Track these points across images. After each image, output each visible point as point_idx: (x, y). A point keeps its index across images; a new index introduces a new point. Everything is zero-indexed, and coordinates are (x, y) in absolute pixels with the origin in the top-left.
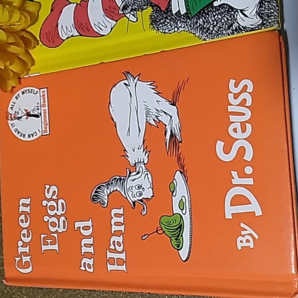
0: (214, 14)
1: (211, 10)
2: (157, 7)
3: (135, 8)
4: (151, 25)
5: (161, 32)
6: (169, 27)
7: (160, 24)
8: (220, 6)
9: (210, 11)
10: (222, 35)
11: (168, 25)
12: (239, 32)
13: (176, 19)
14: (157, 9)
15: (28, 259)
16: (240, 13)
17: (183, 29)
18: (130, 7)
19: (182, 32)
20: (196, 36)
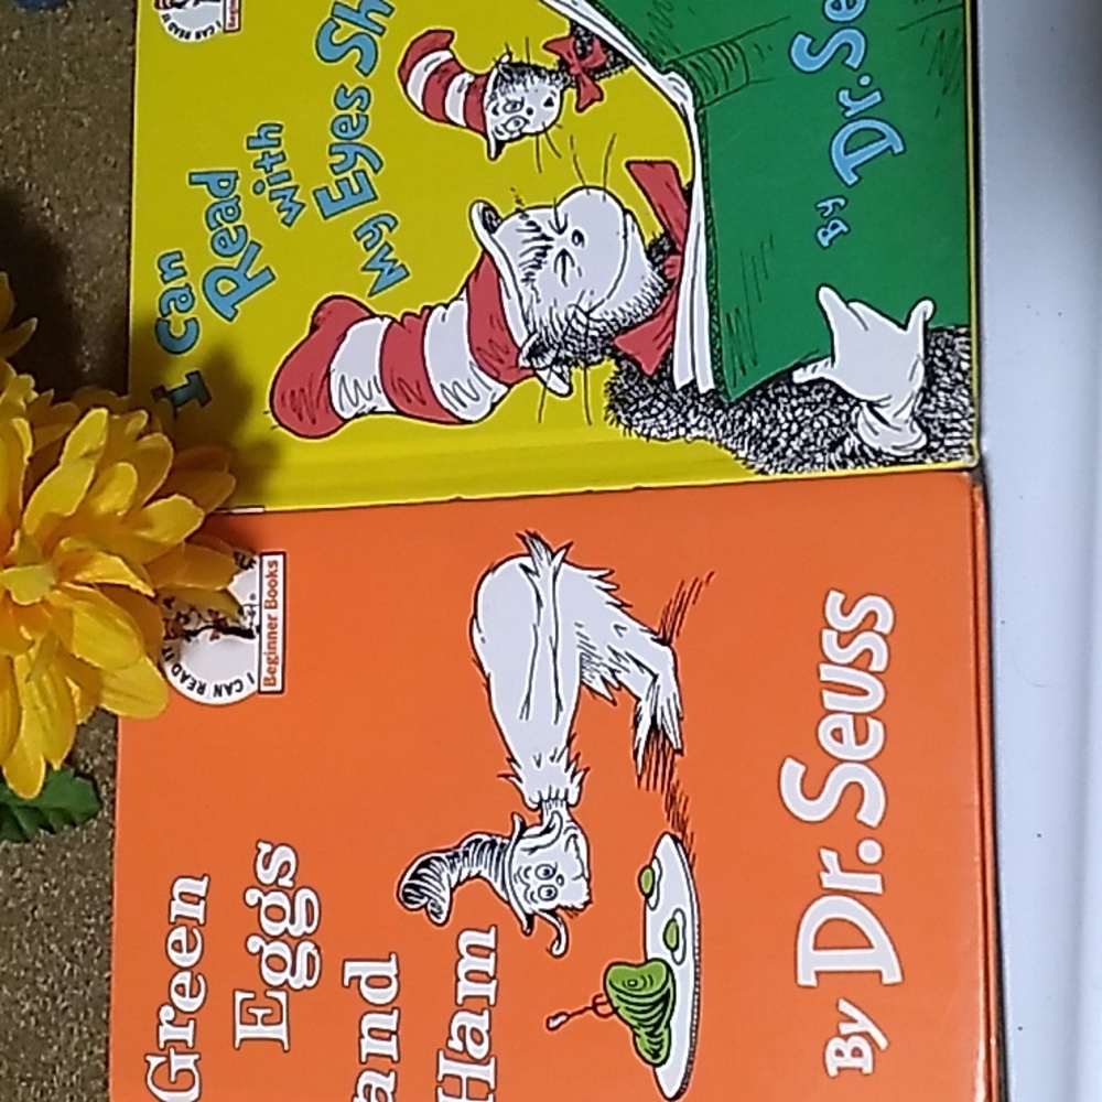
0: (794, 403)
1: (787, 391)
2: (630, 364)
3: (566, 356)
4: (611, 412)
5: (639, 435)
6: (664, 422)
7: (637, 410)
8: (811, 383)
9: (783, 394)
10: (812, 466)
11: (661, 416)
12: (860, 463)
13: (685, 403)
14: (629, 368)
15: (188, 1062)
16: (866, 410)
17: (701, 433)
18: (552, 353)
19: (697, 441)
20: (737, 458)
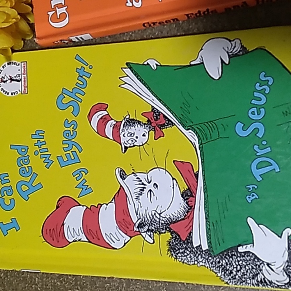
0: (239, 259)
1: (236, 254)
2: (176, 235)
3: (152, 229)
4: (169, 252)
5: (179, 261)
6: (189, 259)
7: (179, 253)
8: (245, 253)
9: (234, 255)
10: (246, 284)
11: (188, 256)
12: (264, 285)
13: (197, 253)
14: (176, 236)
16: (266, 266)
17: (203, 264)
18: (147, 227)
19: (202, 266)
20: (217, 276)
